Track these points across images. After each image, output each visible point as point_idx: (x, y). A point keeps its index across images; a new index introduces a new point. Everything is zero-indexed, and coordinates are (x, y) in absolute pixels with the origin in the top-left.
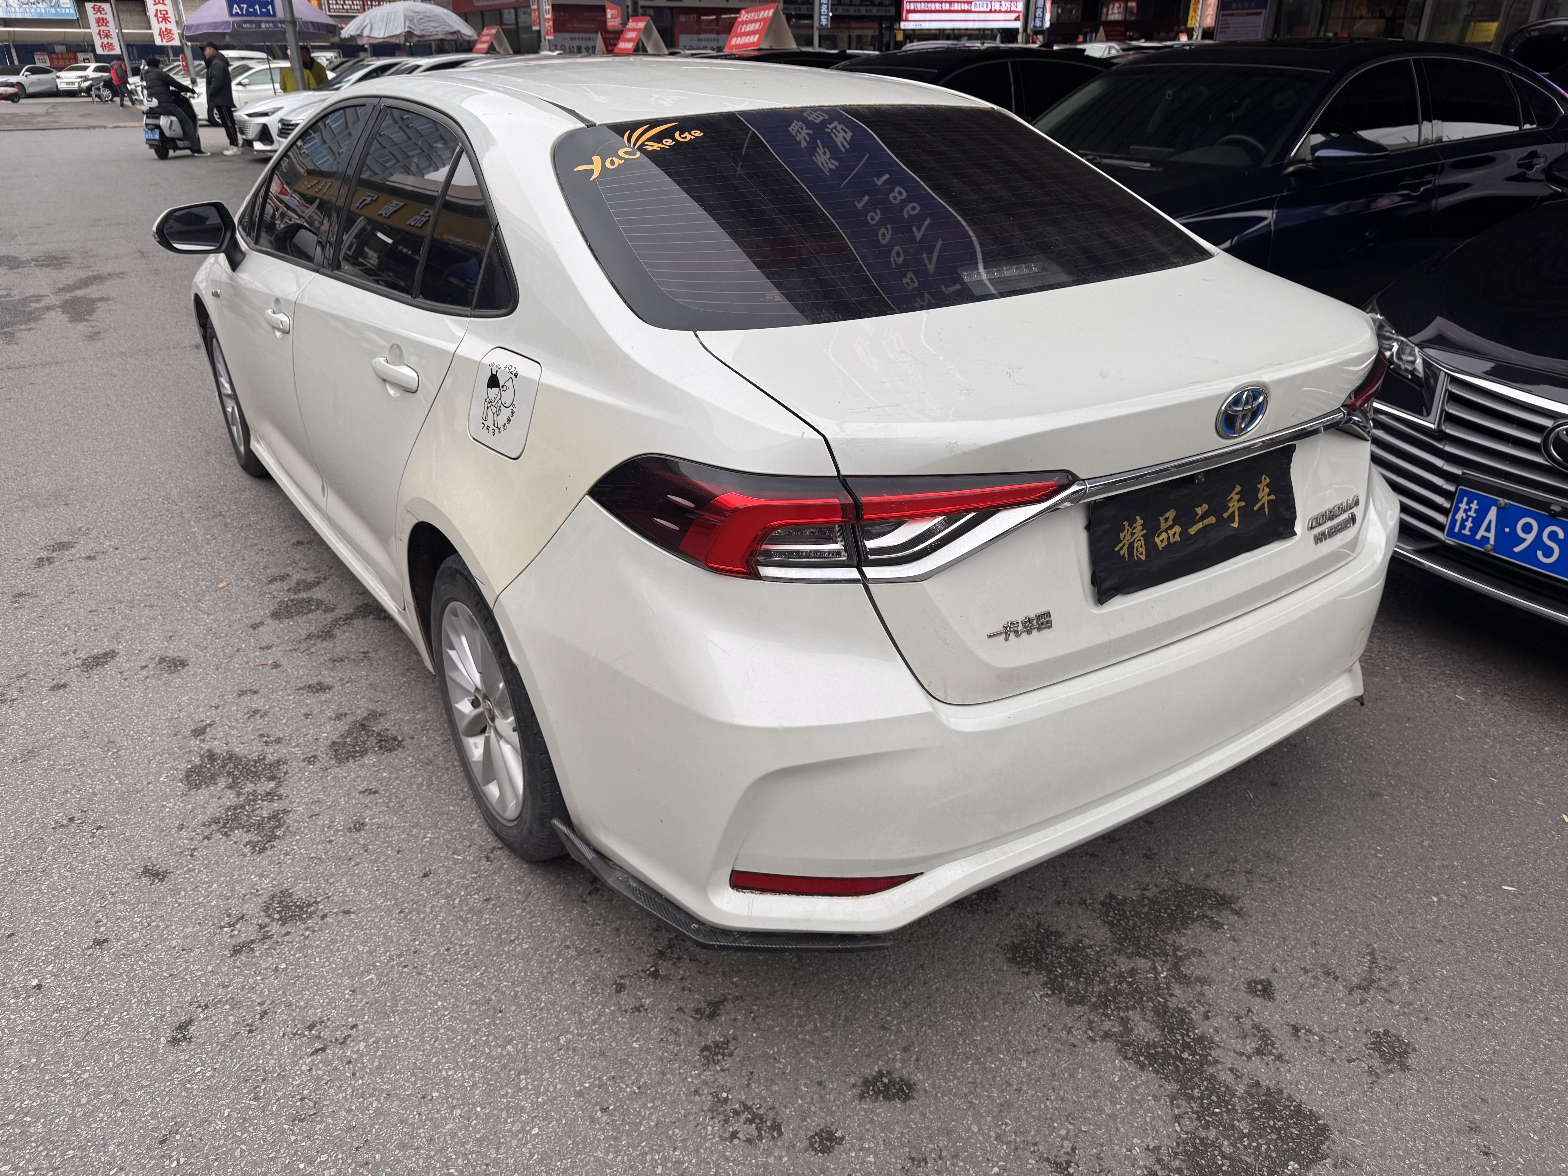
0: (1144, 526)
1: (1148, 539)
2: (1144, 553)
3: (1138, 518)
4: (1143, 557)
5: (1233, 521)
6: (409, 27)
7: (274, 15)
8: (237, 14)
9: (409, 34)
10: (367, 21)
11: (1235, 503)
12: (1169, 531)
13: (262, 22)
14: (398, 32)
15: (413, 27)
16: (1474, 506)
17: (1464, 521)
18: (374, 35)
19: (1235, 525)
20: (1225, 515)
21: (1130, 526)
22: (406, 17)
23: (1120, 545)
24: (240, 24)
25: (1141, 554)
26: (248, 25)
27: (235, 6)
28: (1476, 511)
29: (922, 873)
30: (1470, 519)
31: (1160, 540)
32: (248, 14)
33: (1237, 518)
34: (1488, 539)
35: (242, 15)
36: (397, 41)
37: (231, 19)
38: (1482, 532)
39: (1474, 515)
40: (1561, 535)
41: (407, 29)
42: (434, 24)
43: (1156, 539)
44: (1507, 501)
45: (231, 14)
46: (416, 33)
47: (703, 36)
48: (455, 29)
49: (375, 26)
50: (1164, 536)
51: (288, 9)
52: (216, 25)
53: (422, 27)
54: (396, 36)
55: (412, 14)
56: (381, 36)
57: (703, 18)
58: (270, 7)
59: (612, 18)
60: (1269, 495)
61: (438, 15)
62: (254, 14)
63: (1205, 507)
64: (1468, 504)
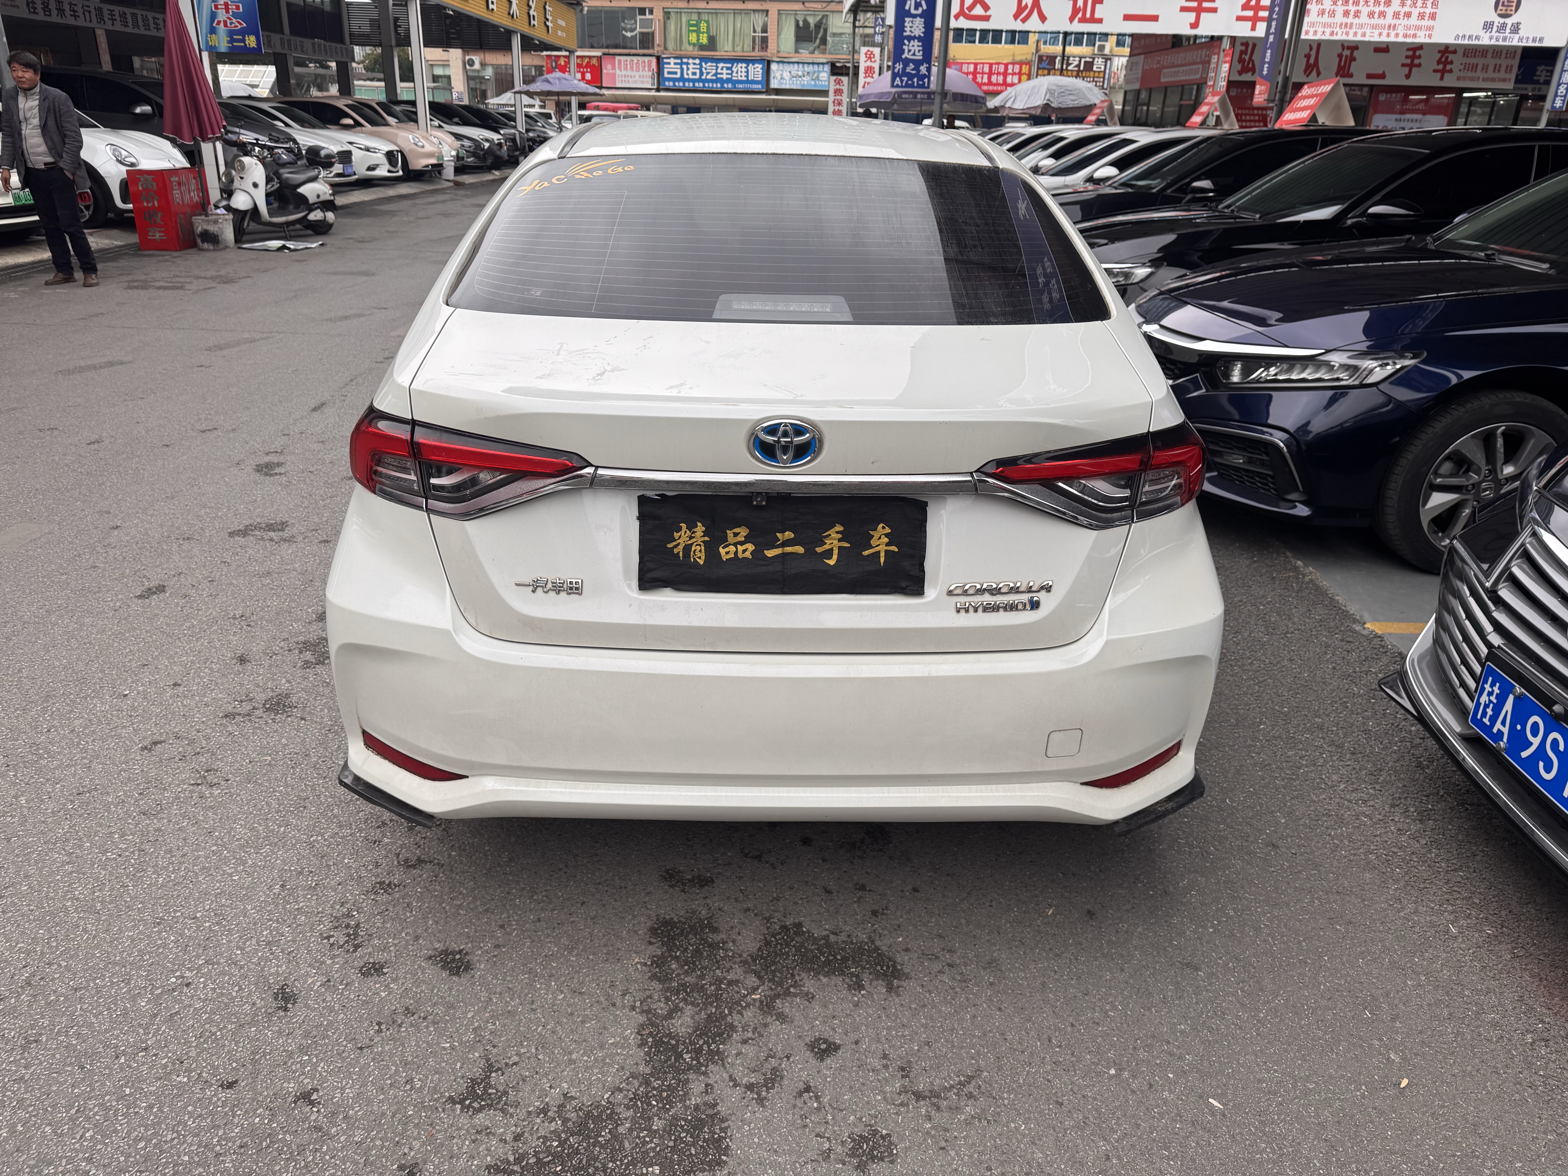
0: (705, 534)
1: (711, 548)
2: (703, 558)
3: (699, 524)
4: (701, 562)
5: (830, 558)
6: (1048, 100)
7: (928, 87)
8: (898, 86)
9: (1046, 106)
10: (1013, 94)
11: (833, 540)
12: (739, 546)
13: (918, 92)
14: (1036, 105)
15: (1052, 100)
16: (1496, 690)
17: (1486, 706)
18: (1015, 106)
19: (832, 562)
20: (819, 550)
21: (688, 528)
22: (1049, 91)
23: (675, 543)
24: (900, 94)
25: (700, 558)
26: (907, 96)
27: (898, 79)
28: (1498, 695)
29: (467, 777)
30: (1491, 705)
31: (726, 552)
32: (907, 86)
33: (835, 557)
34: (1503, 733)
35: (902, 87)
36: (1034, 113)
37: (894, 90)
38: (1498, 726)
39: (1495, 701)
40: (1562, 748)
41: (1045, 102)
42: (1072, 97)
43: (721, 550)
44: (1523, 690)
45: (893, 86)
46: (1053, 105)
47: (1408, 116)
48: (1092, 102)
49: (1019, 99)
50: (732, 549)
51: (940, 82)
52: (882, 94)
53: (1061, 100)
54: (1035, 108)
55: (1055, 88)
56: (1021, 107)
57: (1411, 97)
58: (926, 80)
59: (1260, 94)
60: (887, 545)
61: (1080, 89)
62: (912, 86)
63: (789, 535)
64: (1492, 686)
